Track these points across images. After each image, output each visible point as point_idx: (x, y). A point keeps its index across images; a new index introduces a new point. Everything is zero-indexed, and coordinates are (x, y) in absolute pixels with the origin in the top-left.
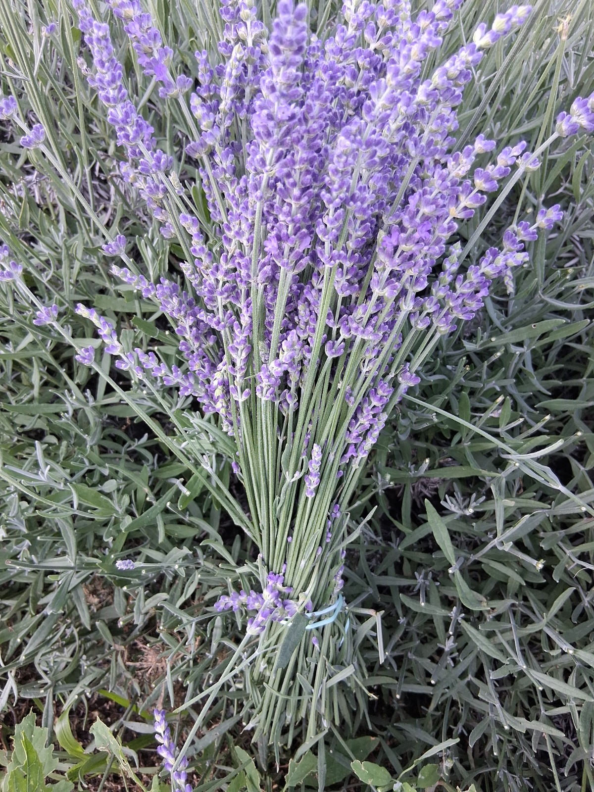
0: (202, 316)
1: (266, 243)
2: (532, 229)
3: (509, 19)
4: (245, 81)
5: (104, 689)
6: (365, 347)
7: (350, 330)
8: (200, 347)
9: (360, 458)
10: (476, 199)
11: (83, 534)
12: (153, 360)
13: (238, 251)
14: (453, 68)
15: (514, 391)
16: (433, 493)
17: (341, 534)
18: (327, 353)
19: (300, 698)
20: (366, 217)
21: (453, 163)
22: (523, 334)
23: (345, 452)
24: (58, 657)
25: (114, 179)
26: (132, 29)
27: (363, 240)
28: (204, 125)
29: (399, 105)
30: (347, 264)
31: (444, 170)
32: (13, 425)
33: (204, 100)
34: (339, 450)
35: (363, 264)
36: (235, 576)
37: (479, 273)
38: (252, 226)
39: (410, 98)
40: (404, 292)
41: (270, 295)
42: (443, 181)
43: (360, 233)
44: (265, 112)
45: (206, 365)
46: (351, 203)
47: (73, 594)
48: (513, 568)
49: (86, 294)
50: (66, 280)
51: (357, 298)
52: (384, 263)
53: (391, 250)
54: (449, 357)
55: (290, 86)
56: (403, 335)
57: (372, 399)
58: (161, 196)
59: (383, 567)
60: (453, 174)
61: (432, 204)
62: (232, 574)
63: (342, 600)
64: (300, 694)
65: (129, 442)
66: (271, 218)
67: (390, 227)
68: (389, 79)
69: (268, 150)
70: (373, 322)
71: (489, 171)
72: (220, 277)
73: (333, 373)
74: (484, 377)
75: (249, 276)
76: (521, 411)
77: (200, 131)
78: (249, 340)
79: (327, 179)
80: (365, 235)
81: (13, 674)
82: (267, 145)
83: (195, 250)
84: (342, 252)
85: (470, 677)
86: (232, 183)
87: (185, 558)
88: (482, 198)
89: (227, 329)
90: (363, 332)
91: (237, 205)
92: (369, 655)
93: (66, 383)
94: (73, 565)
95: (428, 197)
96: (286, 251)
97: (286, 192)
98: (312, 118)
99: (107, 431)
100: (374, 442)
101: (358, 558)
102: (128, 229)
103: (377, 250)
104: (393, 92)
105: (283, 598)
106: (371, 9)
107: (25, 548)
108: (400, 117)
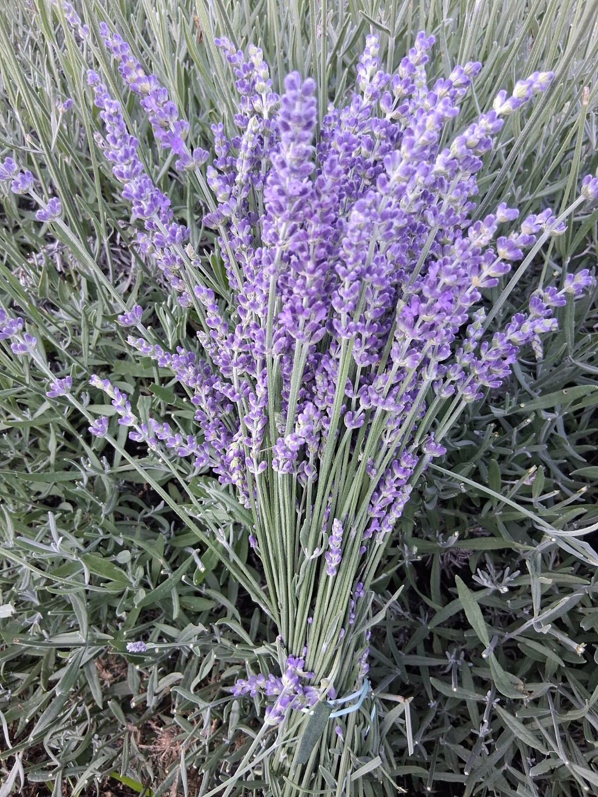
0: (218, 386)
1: (281, 316)
2: (560, 294)
3: (531, 86)
4: (261, 153)
5: (116, 772)
6: (387, 419)
7: (370, 401)
8: (216, 415)
9: (383, 532)
10: (499, 269)
11: (96, 607)
12: (167, 430)
13: (253, 322)
14: (472, 136)
15: (546, 458)
16: (464, 564)
17: (366, 614)
18: (346, 424)
19: (322, 792)
20: (384, 287)
21: (474, 232)
22: (554, 399)
23: (368, 526)
24: (69, 735)
25: (135, 248)
26: (149, 104)
27: (382, 310)
28: (220, 197)
29: (417, 175)
30: (366, 334)
31: (465, 240)
32: (29, 492)
33: (220, 172)
34: (362, 525)
35: (382, 333)
36: (253, 657)
37: (505, 341)
38: (266, 298)
39: (428, 169)
40: (426, 362)
41: (287, 365)
42: (464, 250)
43: (378, 303)
44: (276, 187)
45: (222, 434)
46: (368, 275)
47: (85, 669)
48: (552, 649)
49: (105, 359)
50: (84, 347)
51: (377, 367)
52: (404, 334)
53: (410, 319)
54: (476, 421)
55: (301, 162)
56: (427, 403)
57: (395, 471)
58: (177, 267)
59: (412, 644)
60: (474, 243)
61: (453, 274)
62: (249, 654)
63: (367, 683)
64: (323, 788)
65: (146, 509)
66: (286, 291)
67: (410, 296)
68: (404, 151)
69: (281, 225)
70: (394, 392)
71: (513, 240)
72: (235, 348)
73: (353, 444)
74: (514, 442)
75: (263, 348)
76: (555, 478)
77: (216, 202)
78: (265, 411)
79: (341, 253)
80: (384, 305)
81: (21, 756)
82: (279, 220)
83: (210, 322)
84: (359, 324)
85: (507, 766)
86: (248, 253)
87: (201, 635)
88: (506, 267)
89: (243, 399)
90: (384, 403)
91: (252, 276)
92: (397, 742)
93: (83, 449)
94: (84, 641)
95: (449, 267)
96: (302, 323)
97: (300, 265)
98: (325, 192)
99: (123, 498)
100: (398, 516)
101: (385, 635)
102: (148, 295)
103: (397, 319)
104: (409, 163)
105: (303, 684)
106: (386, 78)
107: (36, 622)
108: (418, 188)
